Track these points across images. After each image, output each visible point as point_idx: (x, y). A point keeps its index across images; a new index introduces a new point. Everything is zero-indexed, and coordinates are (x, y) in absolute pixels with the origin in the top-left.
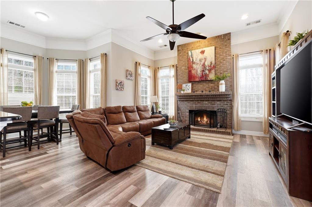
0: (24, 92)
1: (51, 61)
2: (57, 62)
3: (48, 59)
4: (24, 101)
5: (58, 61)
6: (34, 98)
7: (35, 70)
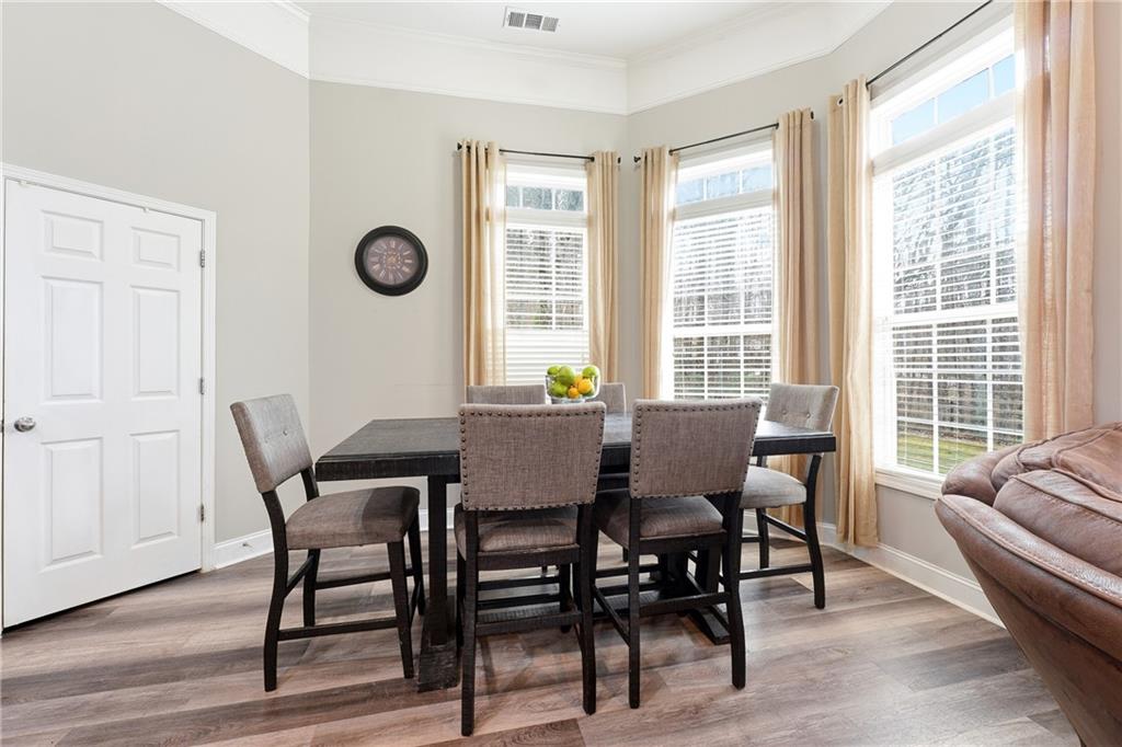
0: (554, 326)
1: (649, 165)
2: (677, 167)
3: (637, 160)
4: (558, 362)
5: (679, 158)
6: (587, 350)
7: (590, 222)
